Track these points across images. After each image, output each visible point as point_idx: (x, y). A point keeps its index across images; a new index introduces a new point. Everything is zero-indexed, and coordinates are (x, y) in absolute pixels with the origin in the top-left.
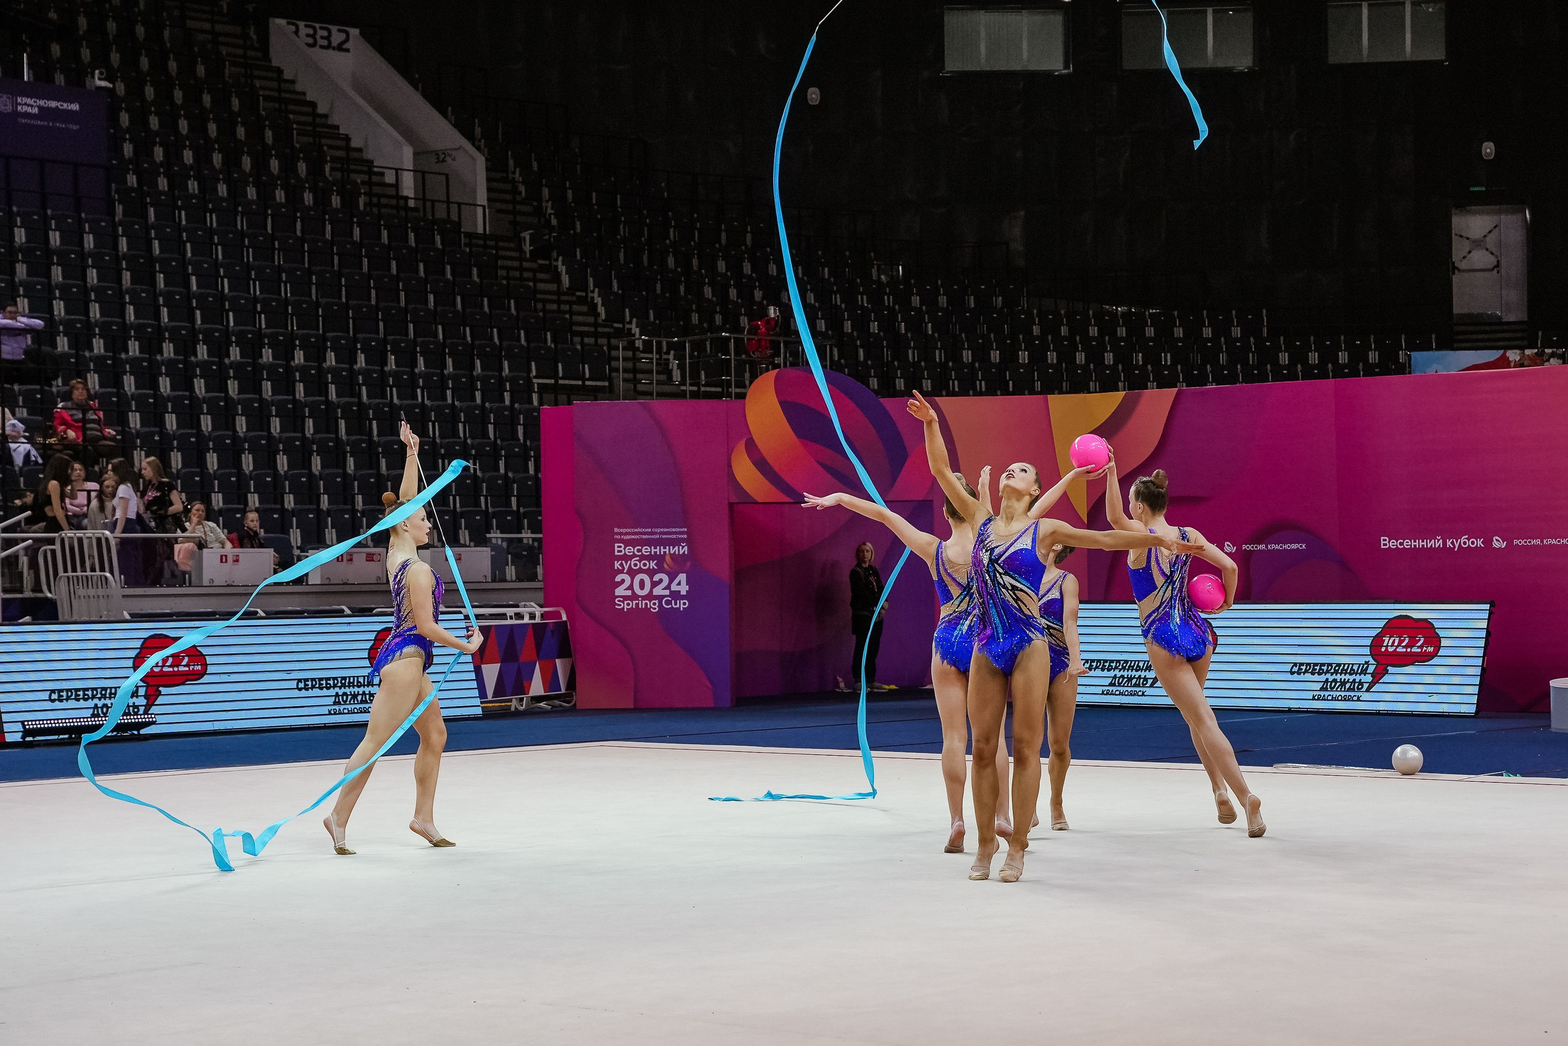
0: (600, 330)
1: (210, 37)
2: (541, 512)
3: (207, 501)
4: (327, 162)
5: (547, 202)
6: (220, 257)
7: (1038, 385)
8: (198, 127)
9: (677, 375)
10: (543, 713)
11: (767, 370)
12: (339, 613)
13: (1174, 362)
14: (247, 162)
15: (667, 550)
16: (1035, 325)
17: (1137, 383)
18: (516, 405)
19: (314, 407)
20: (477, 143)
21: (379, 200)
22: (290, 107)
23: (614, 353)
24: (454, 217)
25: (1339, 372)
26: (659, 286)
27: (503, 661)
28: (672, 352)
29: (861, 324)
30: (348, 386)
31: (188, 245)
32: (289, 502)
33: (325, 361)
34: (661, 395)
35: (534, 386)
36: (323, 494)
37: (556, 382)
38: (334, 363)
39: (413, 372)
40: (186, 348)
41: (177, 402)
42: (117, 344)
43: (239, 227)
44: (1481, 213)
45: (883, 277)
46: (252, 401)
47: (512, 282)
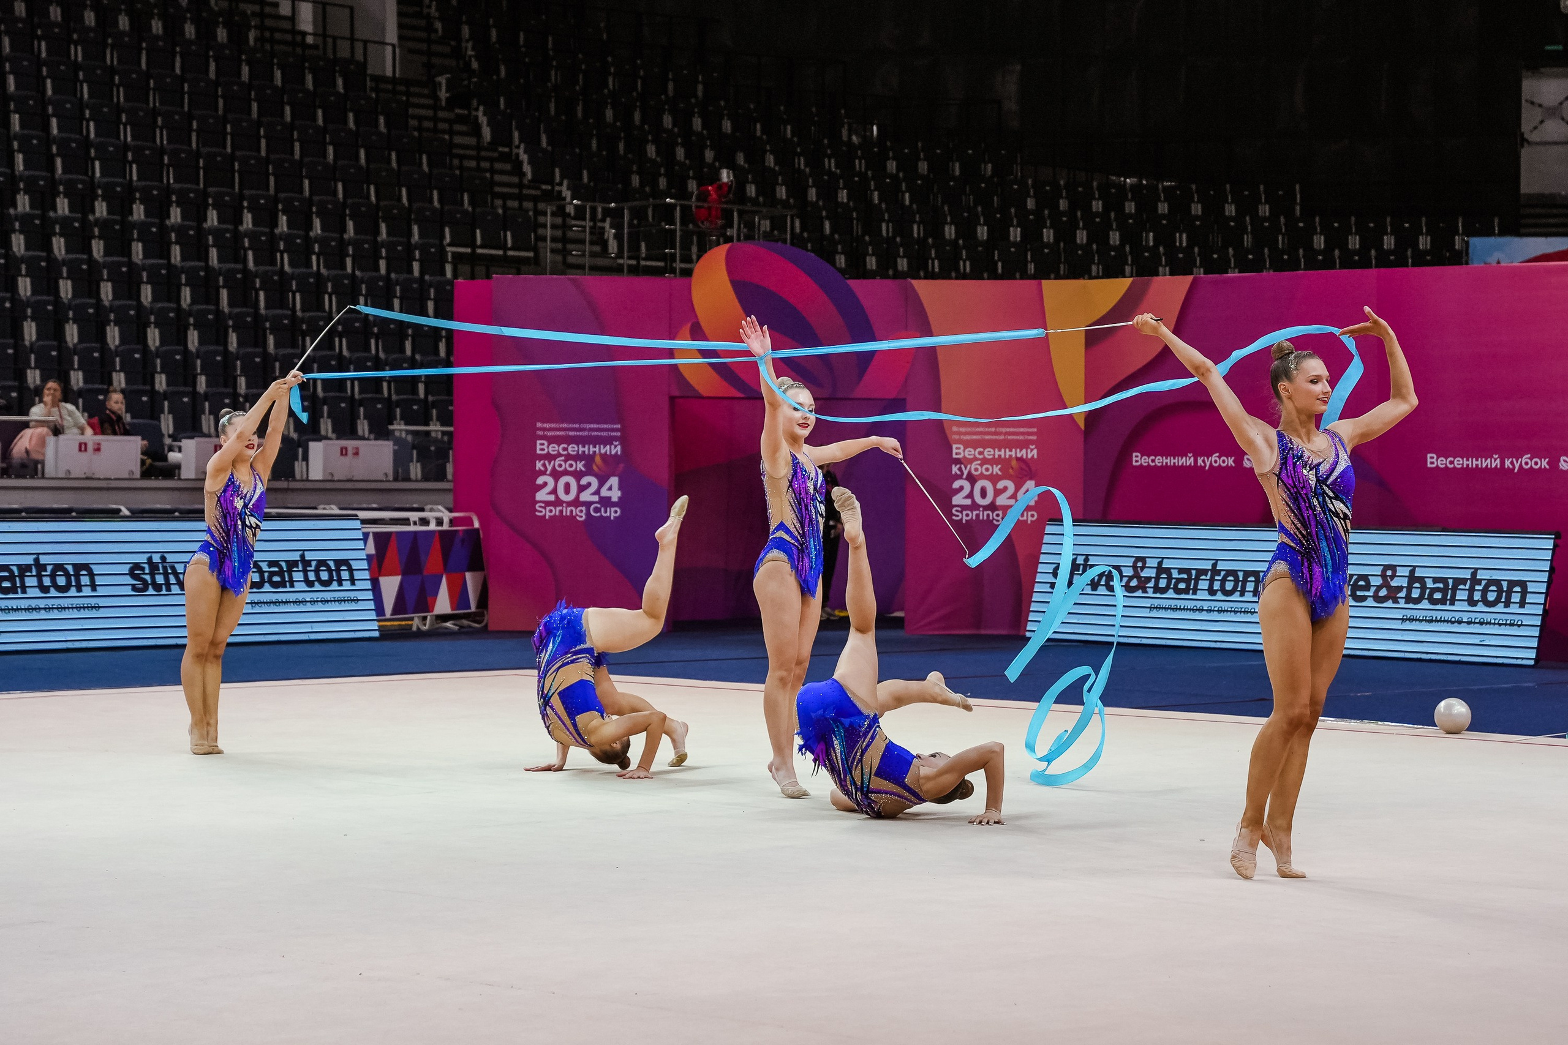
0: (525, 191)
2: (452, 401)
3: (64, 379)
5: (467, 41)
6: (86, 96)
7: (1031, 268)
9: (613, 246)
10: (449, 634)
11: (718, 244)
13: (1190, 246)
15: (597, 449)
16: (1030, 197)
17: (1146, 269)
18: (427, 277)
19: (192, 274)
21: (272, 35)
23: (541, 219)
24: (359, 56)
25: (1383, 261)
26: (594, 144)
27: (405, 573)
28: (608, 220)
29: (828, 192)
30: (232, 250)
31: (49, 81)
32: (161, 382)
33: (205, 220)
34: (594, 269)
35: (447, 256)
36: (201, 374)
37: (474, 251)
38: (216, 223)
39: (307, 235)
40: (44, 201)
41: (31, 263)
43: (109, 62)
44: (1557, 76)
45: (854, 138)
46: (120, 264)
47: (425, 134)
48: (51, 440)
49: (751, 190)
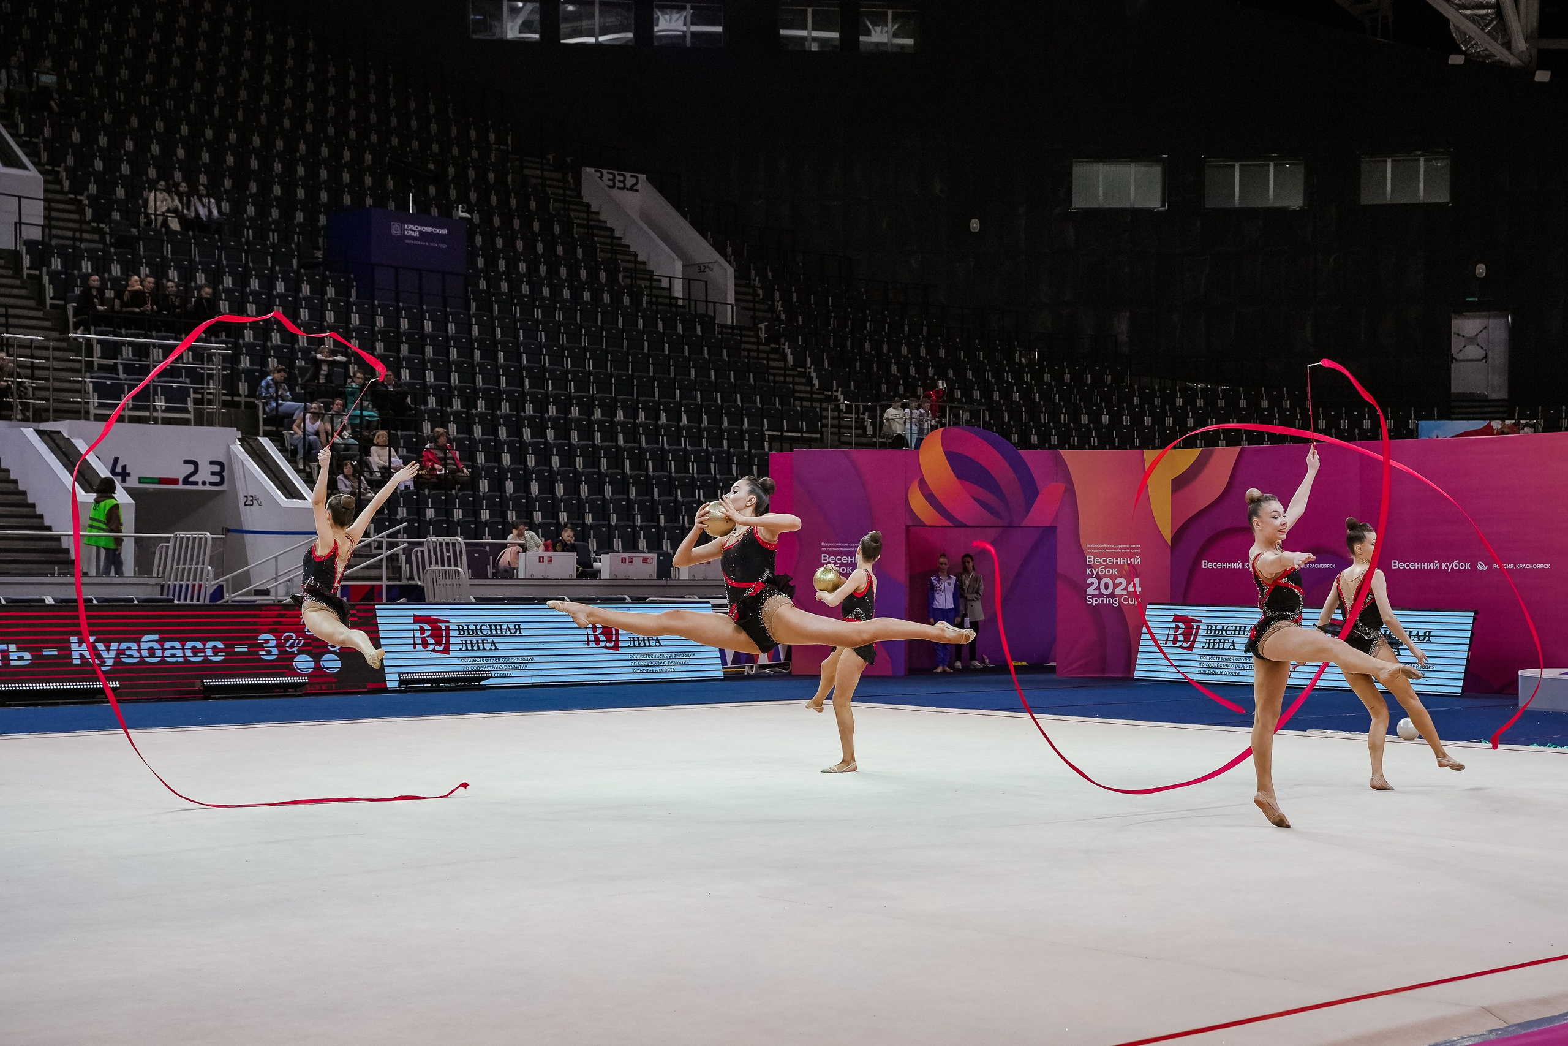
0: (814, 396)
1: (540, 181)
3: (530, 517)
4: (621, 271)
5: (778, 302)
6: (543, 340)
7: (1137, 441)
8: (530, 246)
9: (870, 430)
10: (767, 677)
11: (937, 428)
12: (622, 601)
14: (564, 271)
16: (1136, 396)
17: (1211, 441)
18: (753, 451)
20: (728, 258)
21: (657, 300)
22: (595, 232)
23: (824, 413)
24: (711, 312)
25: (1363, 436)
26: (858, 364)
28: (867, 413)
29: (1006, 395)
30: (632, 435)
31: (521, 331)
32: (589, 519)
33: (616, 416)
34: (858, 445)
35: (766, 436)
36: (613, 513)
38: (622, 418)
39: (679, 426)
40: (518, 406)
41: (511, 445)
42: (469, 402)
43: (557, 318)
44: (1474, 317)
45: (1023, 360)
46: (563, 445)
47: (751, 360)
48: (522, 555)
49: (958, 394)
